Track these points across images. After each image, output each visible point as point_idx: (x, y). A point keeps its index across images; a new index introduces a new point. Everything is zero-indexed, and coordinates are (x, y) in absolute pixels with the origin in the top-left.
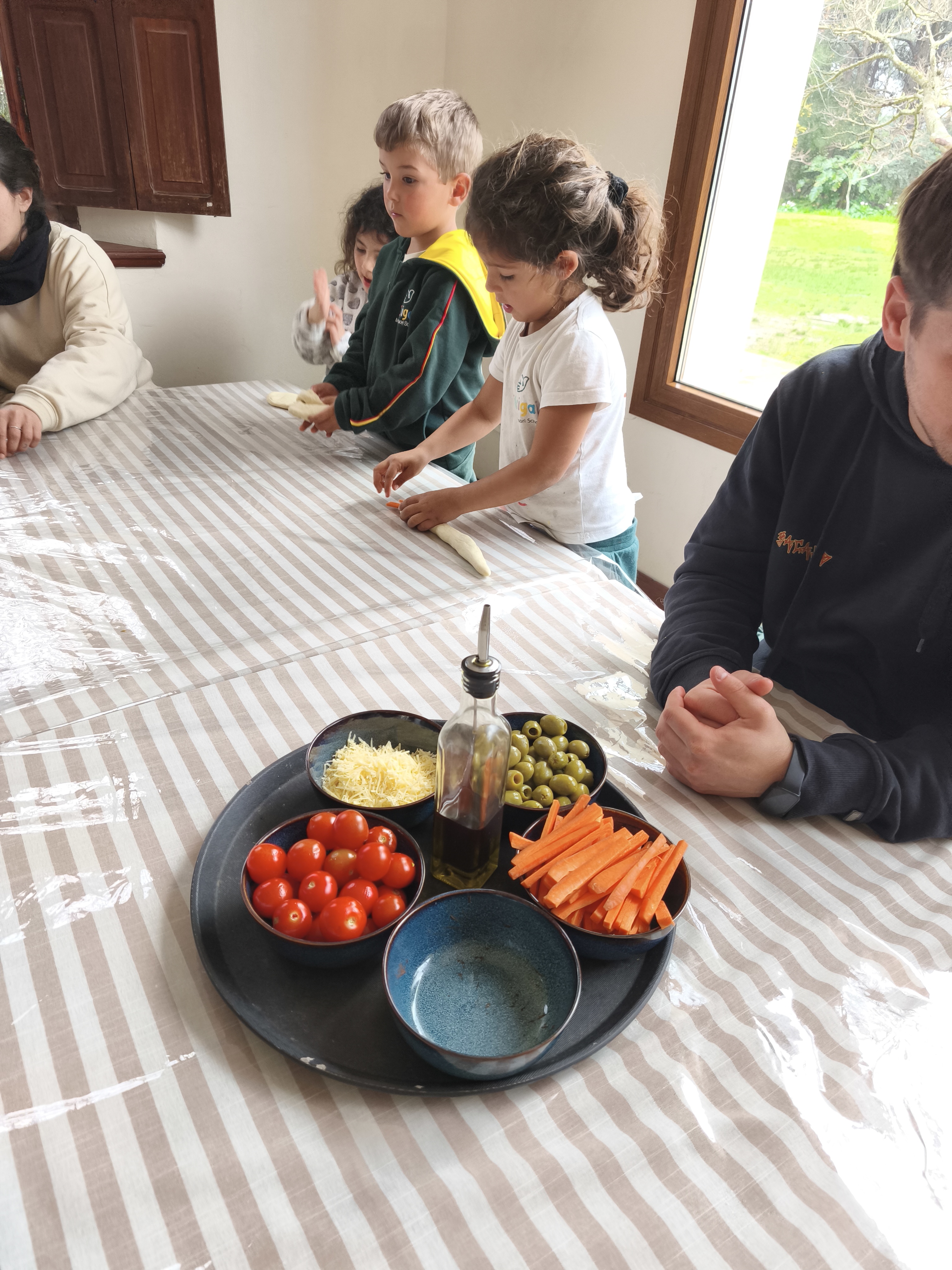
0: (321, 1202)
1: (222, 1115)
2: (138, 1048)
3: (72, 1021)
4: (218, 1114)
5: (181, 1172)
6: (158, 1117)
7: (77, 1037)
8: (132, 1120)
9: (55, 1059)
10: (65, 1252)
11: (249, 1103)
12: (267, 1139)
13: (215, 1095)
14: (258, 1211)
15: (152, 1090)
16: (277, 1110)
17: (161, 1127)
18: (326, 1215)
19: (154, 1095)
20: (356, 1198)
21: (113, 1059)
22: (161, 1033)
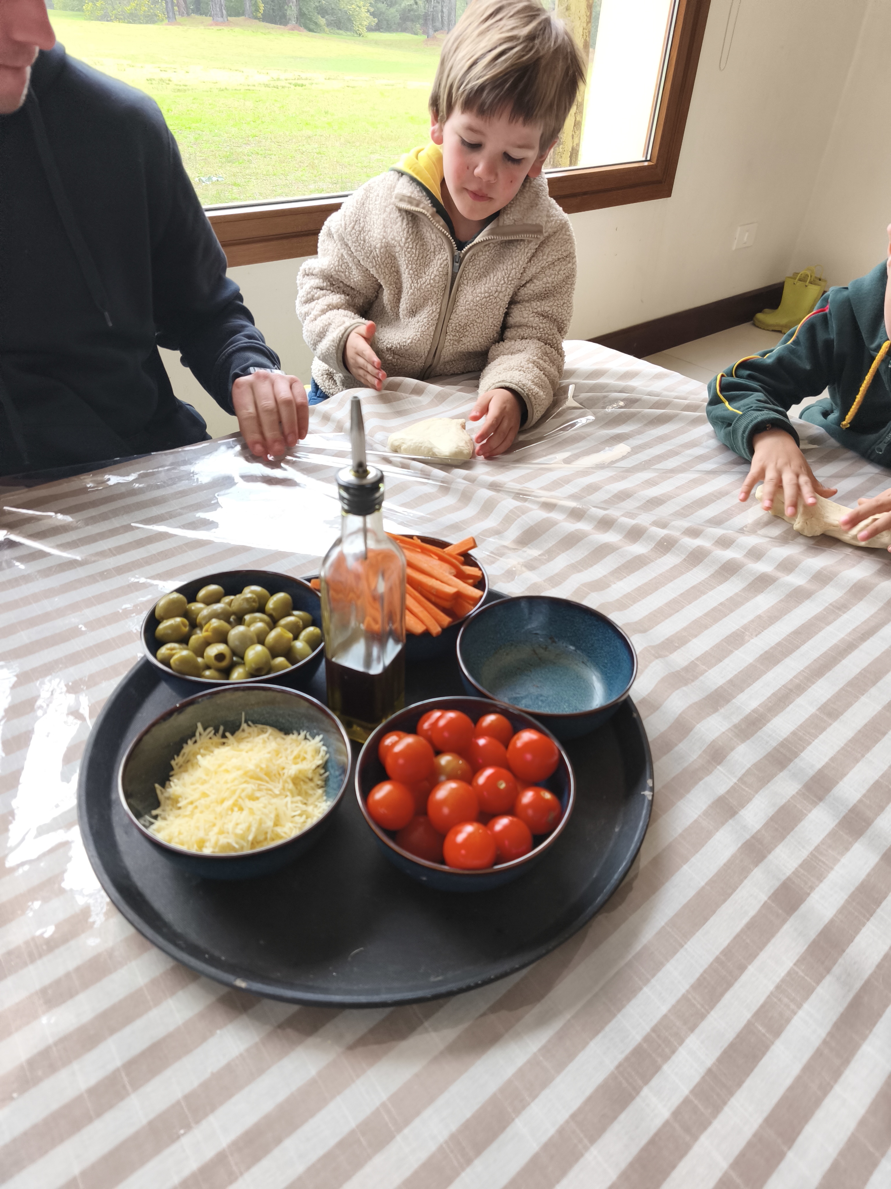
0: (732, 787)
1: (706, 880)
2: (679, 995)
3: (681, 1099)
4: (707, 884)
5: (770, 894)
6: (735, 938)
7: (697, 1079)
8: (750, 963)
9: (731, 1093)
10: (875, 972)
11: (686, 860)
12: (709, 835)
13: (691, 893)
14: (761, 828)
15: (714, 957)
16: (681, 835)
17: (742, 931)
18: (741, 779)
19: (717, 953)
20: (719, 763)
21: (703, 1017)
22: (653, 976)
